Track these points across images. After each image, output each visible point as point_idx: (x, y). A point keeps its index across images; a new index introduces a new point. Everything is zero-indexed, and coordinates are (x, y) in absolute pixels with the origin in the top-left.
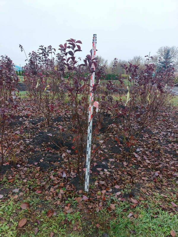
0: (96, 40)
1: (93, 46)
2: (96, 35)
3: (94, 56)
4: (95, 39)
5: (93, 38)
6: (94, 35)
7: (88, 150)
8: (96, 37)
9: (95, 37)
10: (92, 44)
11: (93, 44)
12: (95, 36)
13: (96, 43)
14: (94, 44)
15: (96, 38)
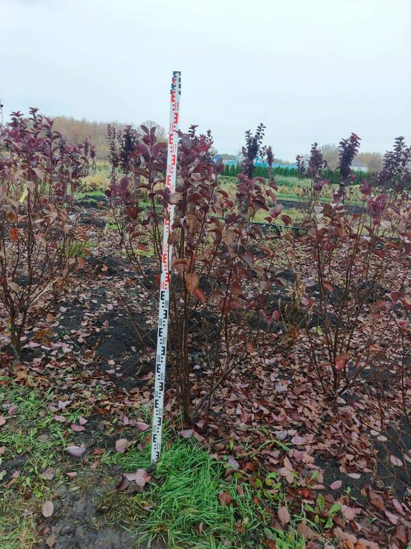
0: (180, 87)
1: (173, 101)
2: (180, 73)
3: (175, 124)
4: (177, 82)
5: (173, 80)
6: (175, 73)
7: (160, 363)
8: (180, 79)
9: (177, 78)
10: (170, 95)
11: (173, 97)
12: (176, 75)
13: (180, 93)
14: (176, 94)
15: (180, 81)
